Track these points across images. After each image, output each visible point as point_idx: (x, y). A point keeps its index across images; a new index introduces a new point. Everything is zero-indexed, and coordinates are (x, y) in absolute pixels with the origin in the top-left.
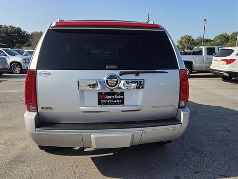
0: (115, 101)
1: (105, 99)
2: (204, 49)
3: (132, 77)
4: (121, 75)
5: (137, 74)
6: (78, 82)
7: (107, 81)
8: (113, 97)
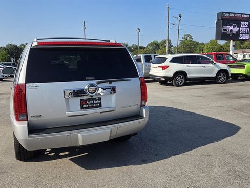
0: (95, 105)
1: (86, 105)
2: (142, 57)
3: (107, 85)
4: (98, 84)
5: (111, 82)
6: (64, 92)
7: (88, 89)
8: (92, 102)
